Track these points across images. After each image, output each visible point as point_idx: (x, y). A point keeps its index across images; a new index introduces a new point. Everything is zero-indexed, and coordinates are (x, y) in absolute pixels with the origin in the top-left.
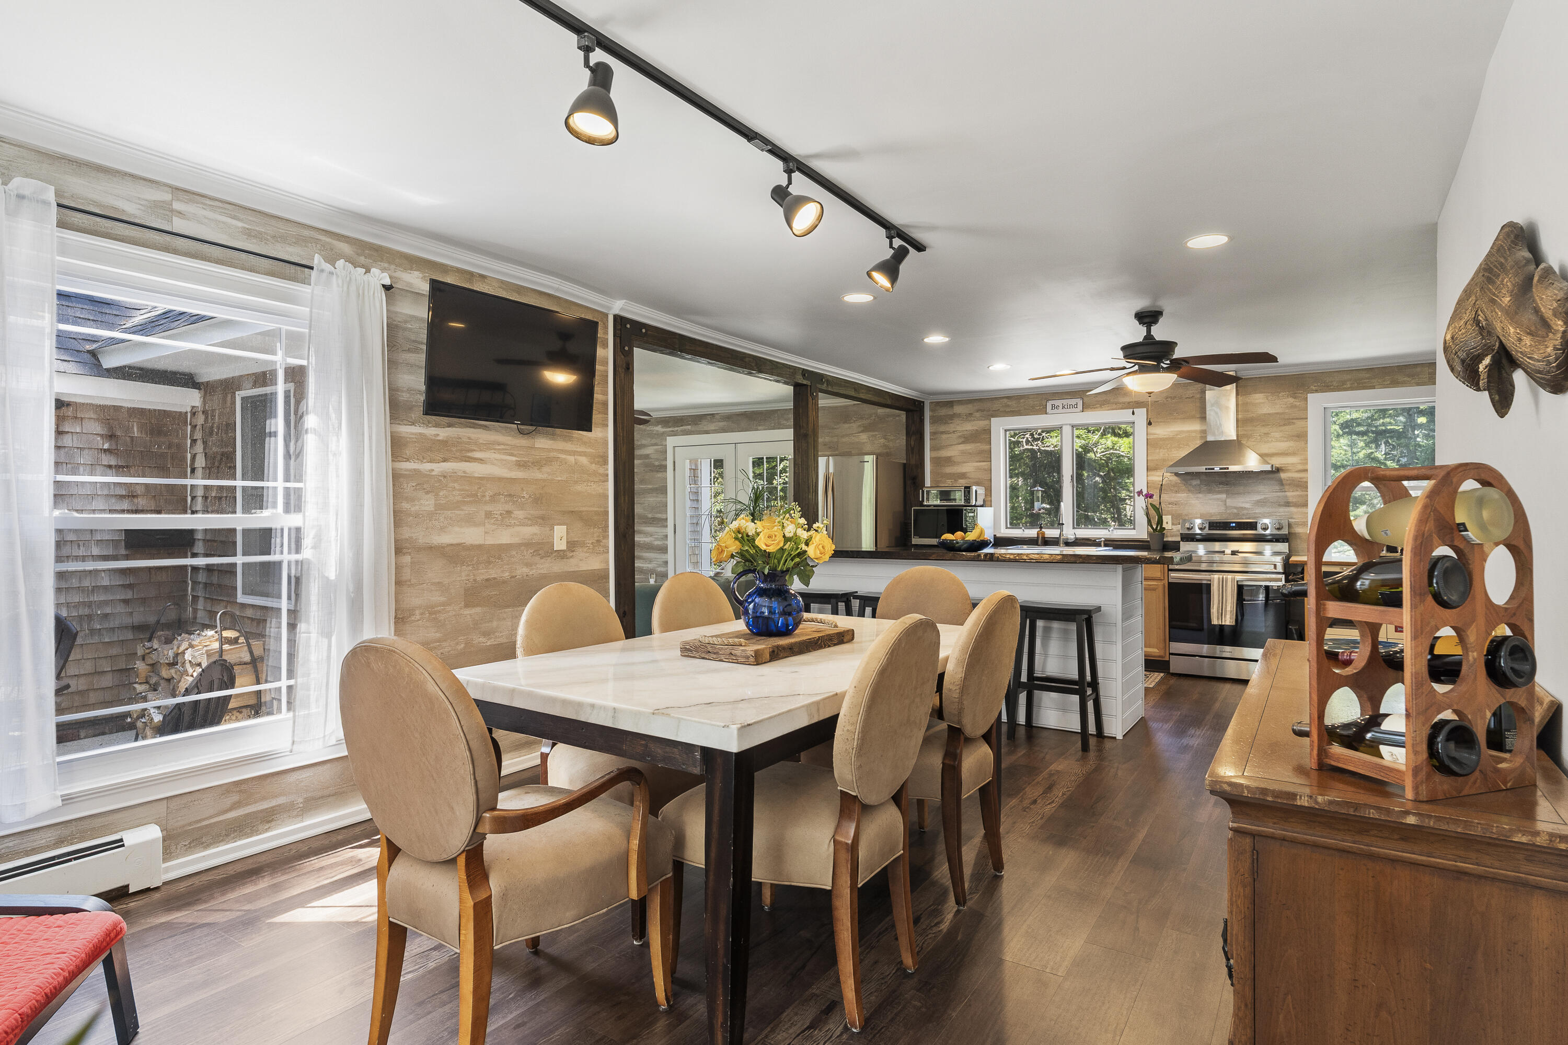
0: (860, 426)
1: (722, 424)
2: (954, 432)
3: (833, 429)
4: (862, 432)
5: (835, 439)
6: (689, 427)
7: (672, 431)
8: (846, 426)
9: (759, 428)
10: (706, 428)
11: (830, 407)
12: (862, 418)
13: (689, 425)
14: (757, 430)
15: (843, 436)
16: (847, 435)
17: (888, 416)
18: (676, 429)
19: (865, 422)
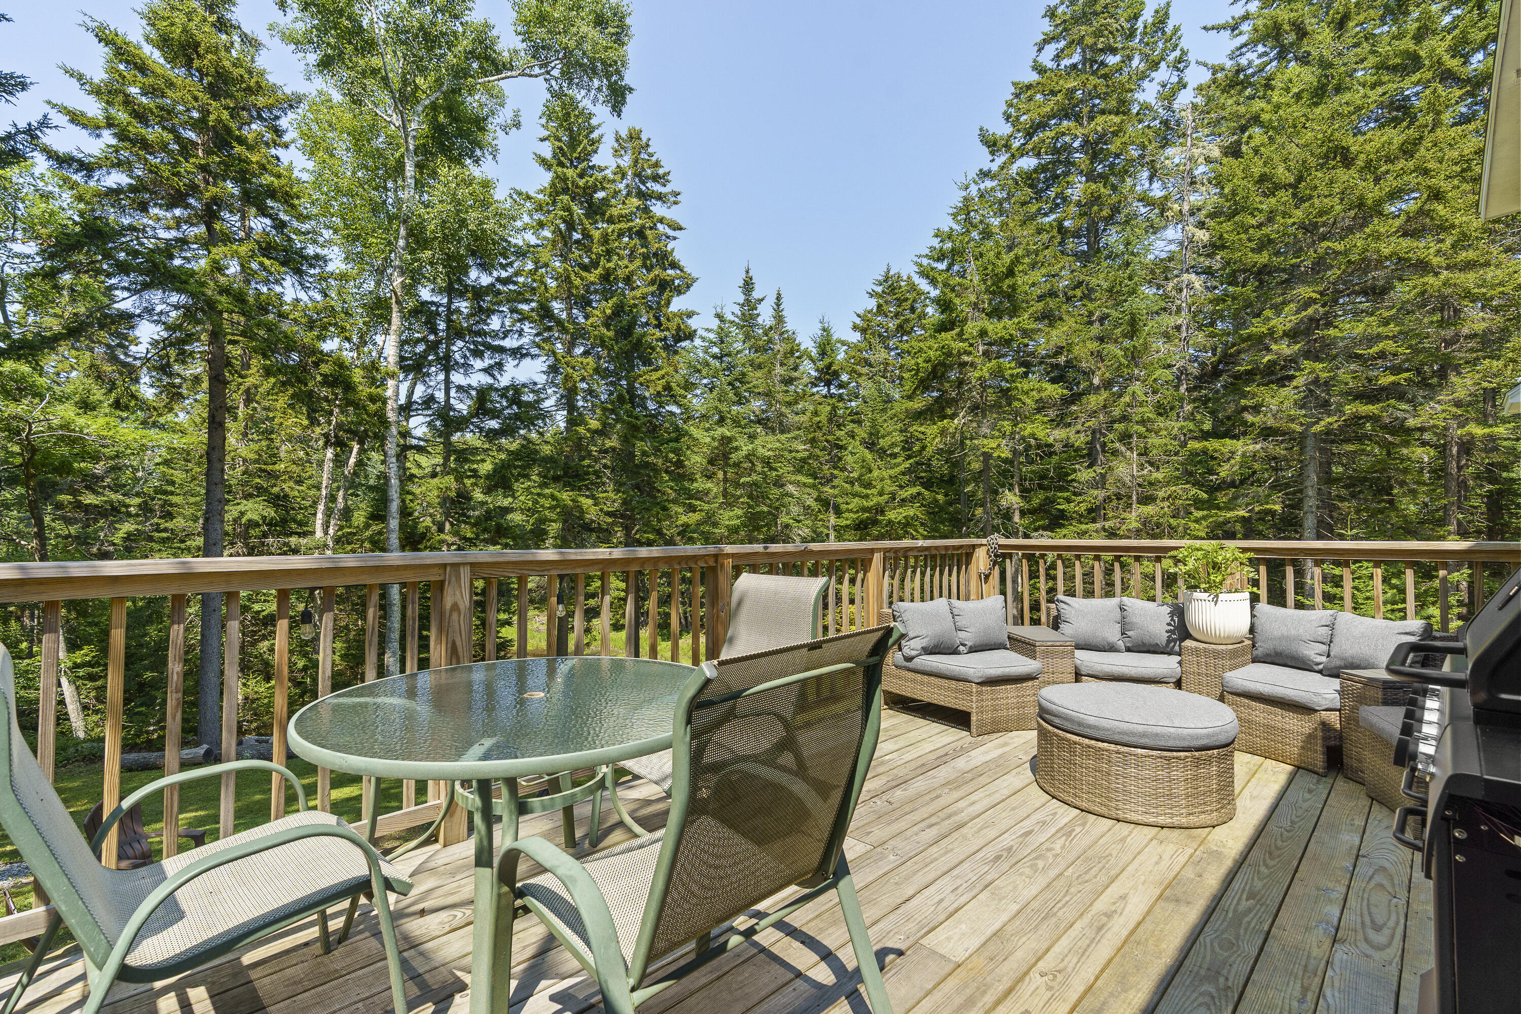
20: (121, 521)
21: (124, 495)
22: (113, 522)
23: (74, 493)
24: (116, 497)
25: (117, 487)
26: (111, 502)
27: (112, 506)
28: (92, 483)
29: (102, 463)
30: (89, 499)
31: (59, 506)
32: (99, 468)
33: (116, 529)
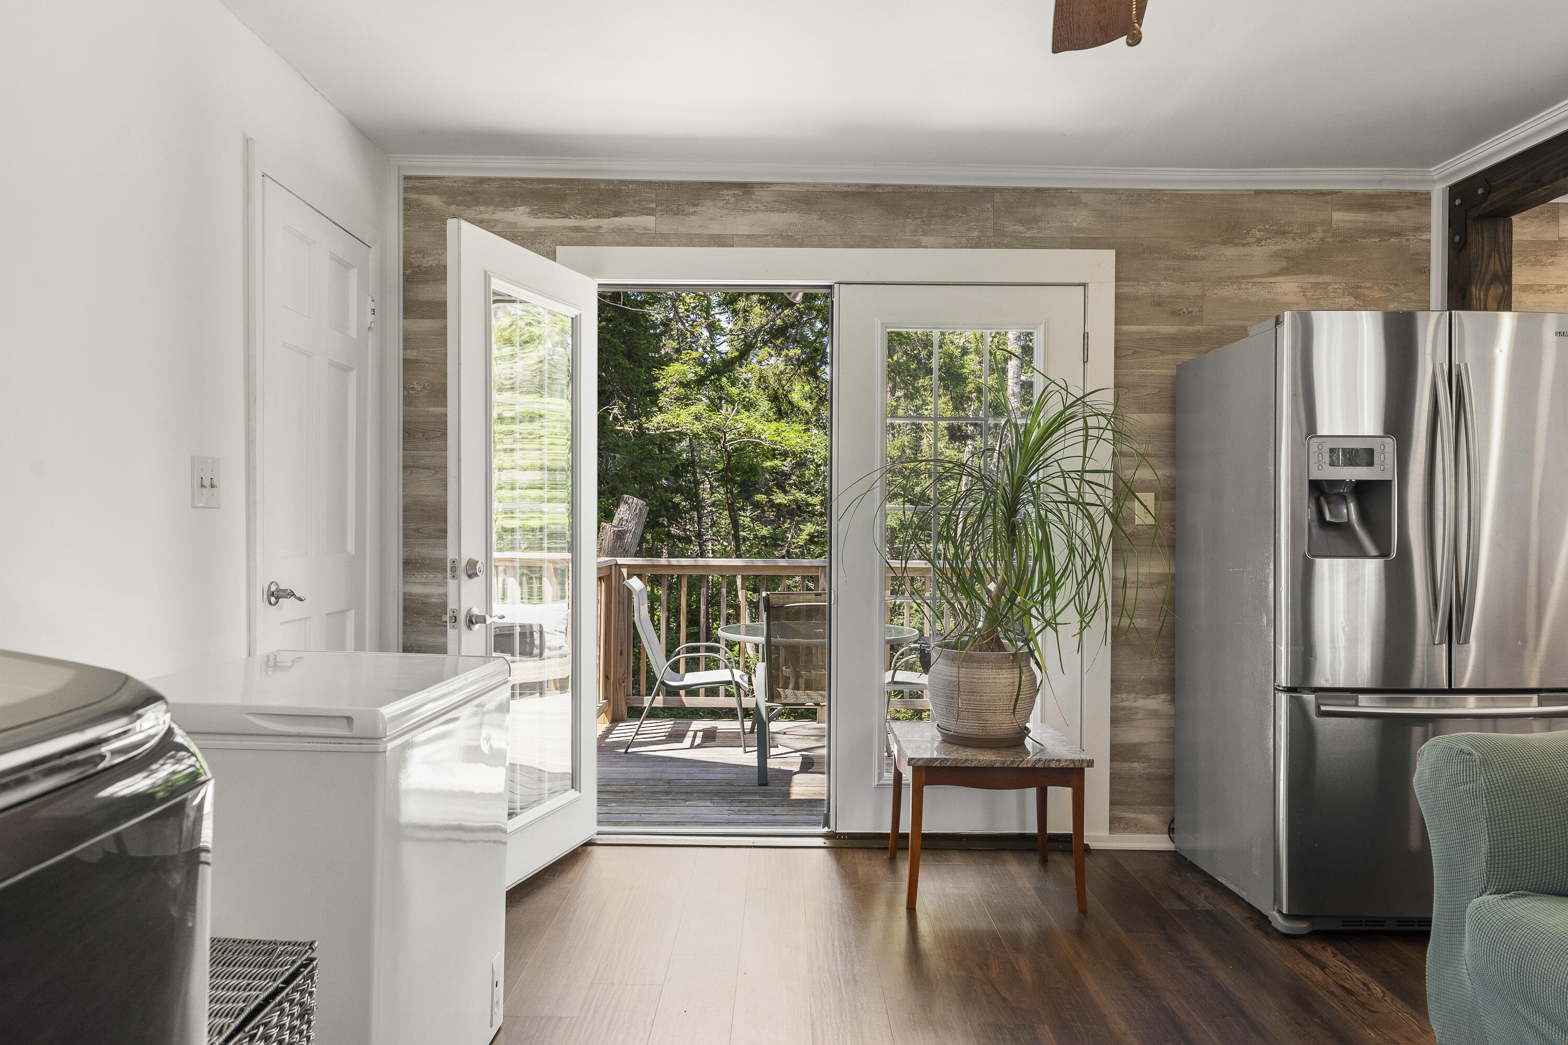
0: (1275, 256)
1: (781, 220)
2: (1559, 287)
3: (1189, 258)
4: (1283, 272)
5: (1193, 290)
6: (648, 221)
7: (577, 229)
8: (1230, 252)
9: (925, 240)
10: (715, 229)
11: (1177, 194)
12: (1284, 233)
13: (650, 212)
14: (917, 245)
15: (1220, 281)
16: (1235, 280)
17: (1366, 232)
18: (593, 222)
19: (1296, 245)
20: (804, 521)
21: (807, 493)
22: (798, 523)
23: (768, 492)
24: (800, 495)
25: (802, 485)
26: (796, 501)
27: (797, 504)
28: (781, 481)
29: (789, 459)
30: (780, 498)
31: (757, 505)
32: (786, 465)
33: (801, 530)
